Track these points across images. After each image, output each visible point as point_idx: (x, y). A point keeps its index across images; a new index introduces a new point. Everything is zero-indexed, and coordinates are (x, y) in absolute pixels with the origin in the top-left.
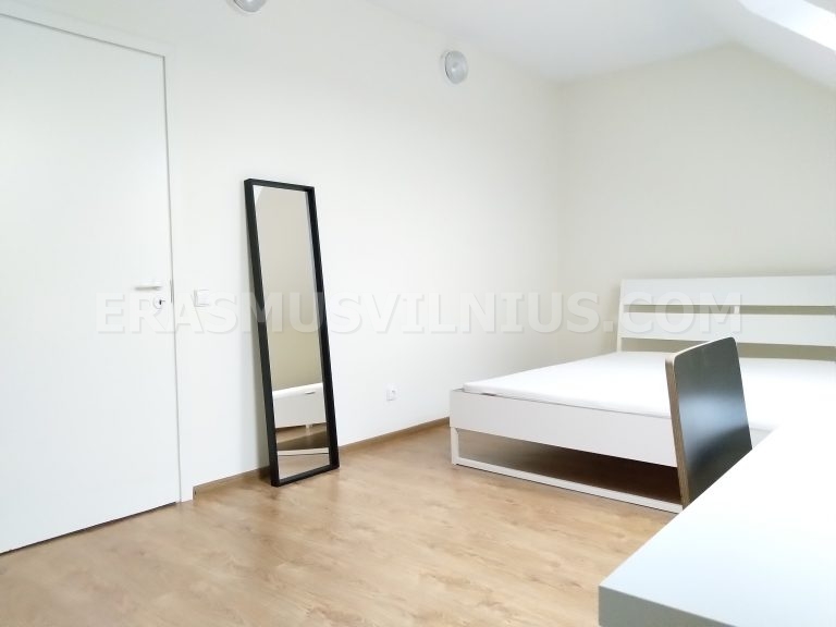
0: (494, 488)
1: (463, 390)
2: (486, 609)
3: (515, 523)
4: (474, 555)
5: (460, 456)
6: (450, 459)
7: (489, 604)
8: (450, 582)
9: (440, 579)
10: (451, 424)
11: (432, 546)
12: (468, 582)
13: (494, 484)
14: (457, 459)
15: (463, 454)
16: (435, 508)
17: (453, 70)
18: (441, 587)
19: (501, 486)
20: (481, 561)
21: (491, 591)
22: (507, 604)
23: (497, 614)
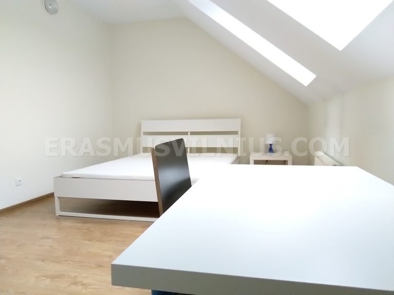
0: (80, 224)
1: (61, 177)
2: (74, 287)
3: (90, 240)
4: (68, 260)
5: (61, 211)
6: (55, 214)
7: (75, 284)
8: (53, 277)
9: (47, 277)
10: (55, 196)
11: (43, 260)
12: (64, 275)
13: (79, 223)
14: (59, 212)
15: (62, 209)
16: (46, 240)
17: (50, 7)
18: (48, 281)
19: (83, 223)
20: (71, 263)
21: (76, 277)
22: (85, 281)
23: (80, 288)
